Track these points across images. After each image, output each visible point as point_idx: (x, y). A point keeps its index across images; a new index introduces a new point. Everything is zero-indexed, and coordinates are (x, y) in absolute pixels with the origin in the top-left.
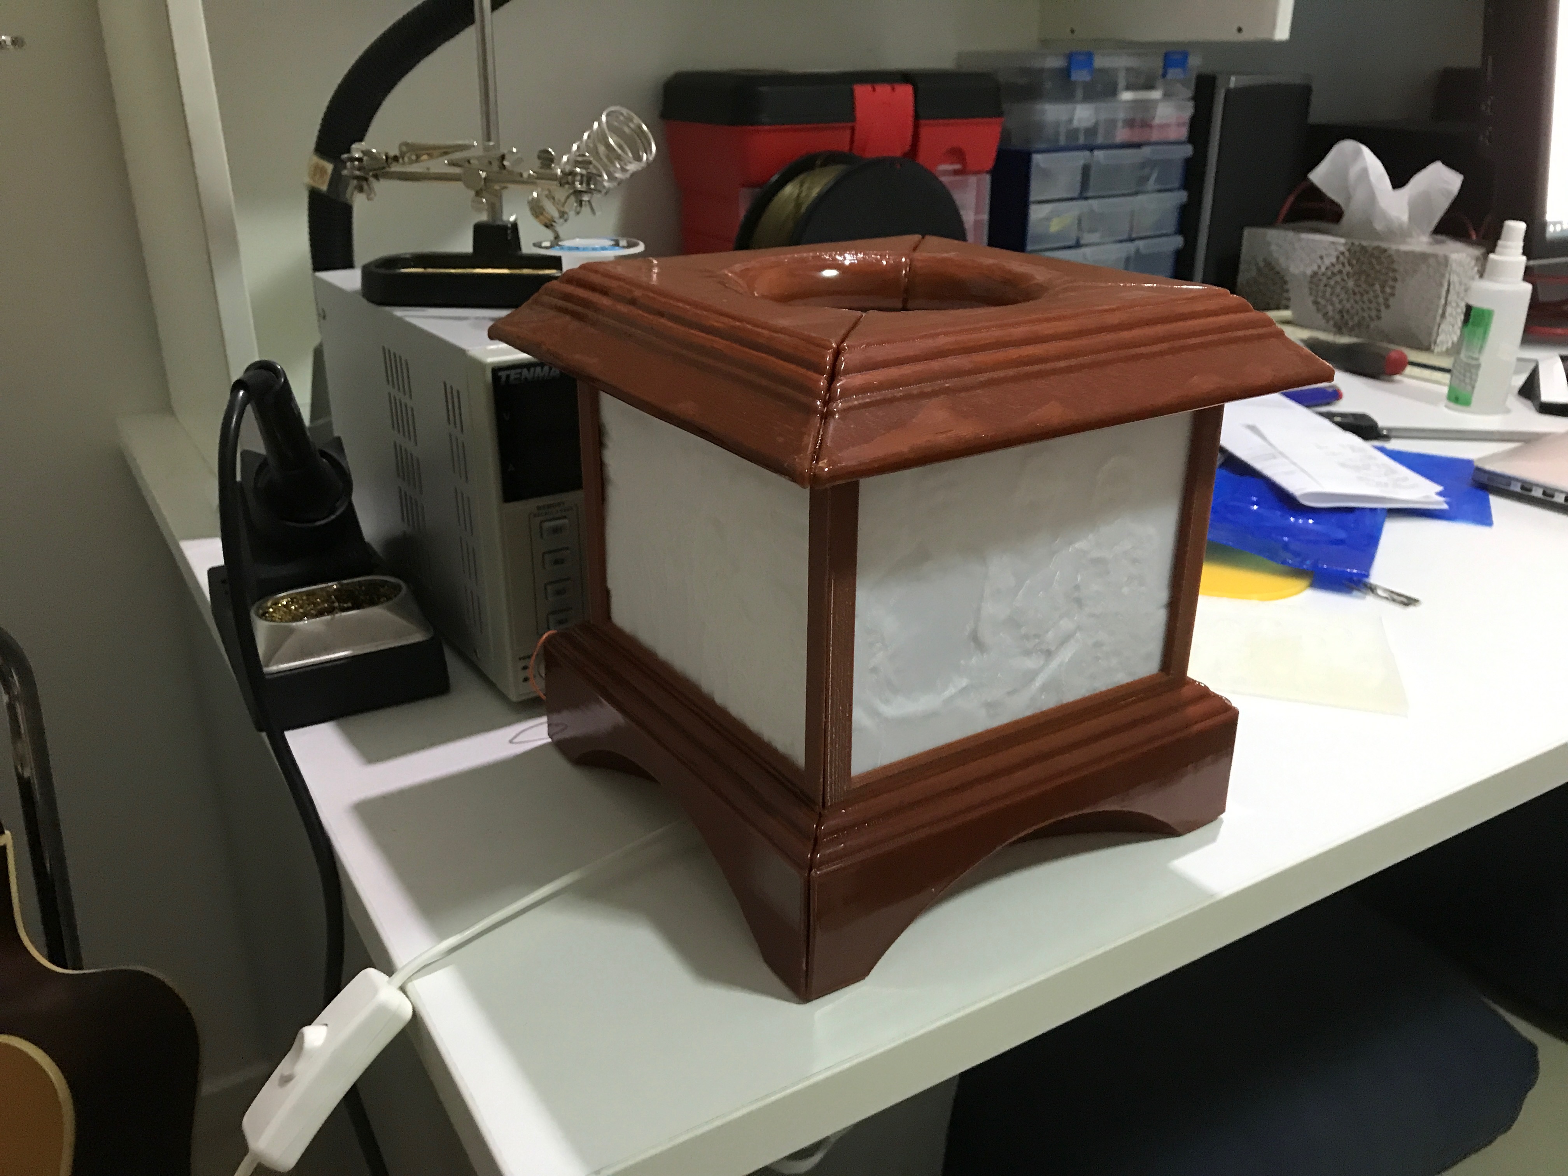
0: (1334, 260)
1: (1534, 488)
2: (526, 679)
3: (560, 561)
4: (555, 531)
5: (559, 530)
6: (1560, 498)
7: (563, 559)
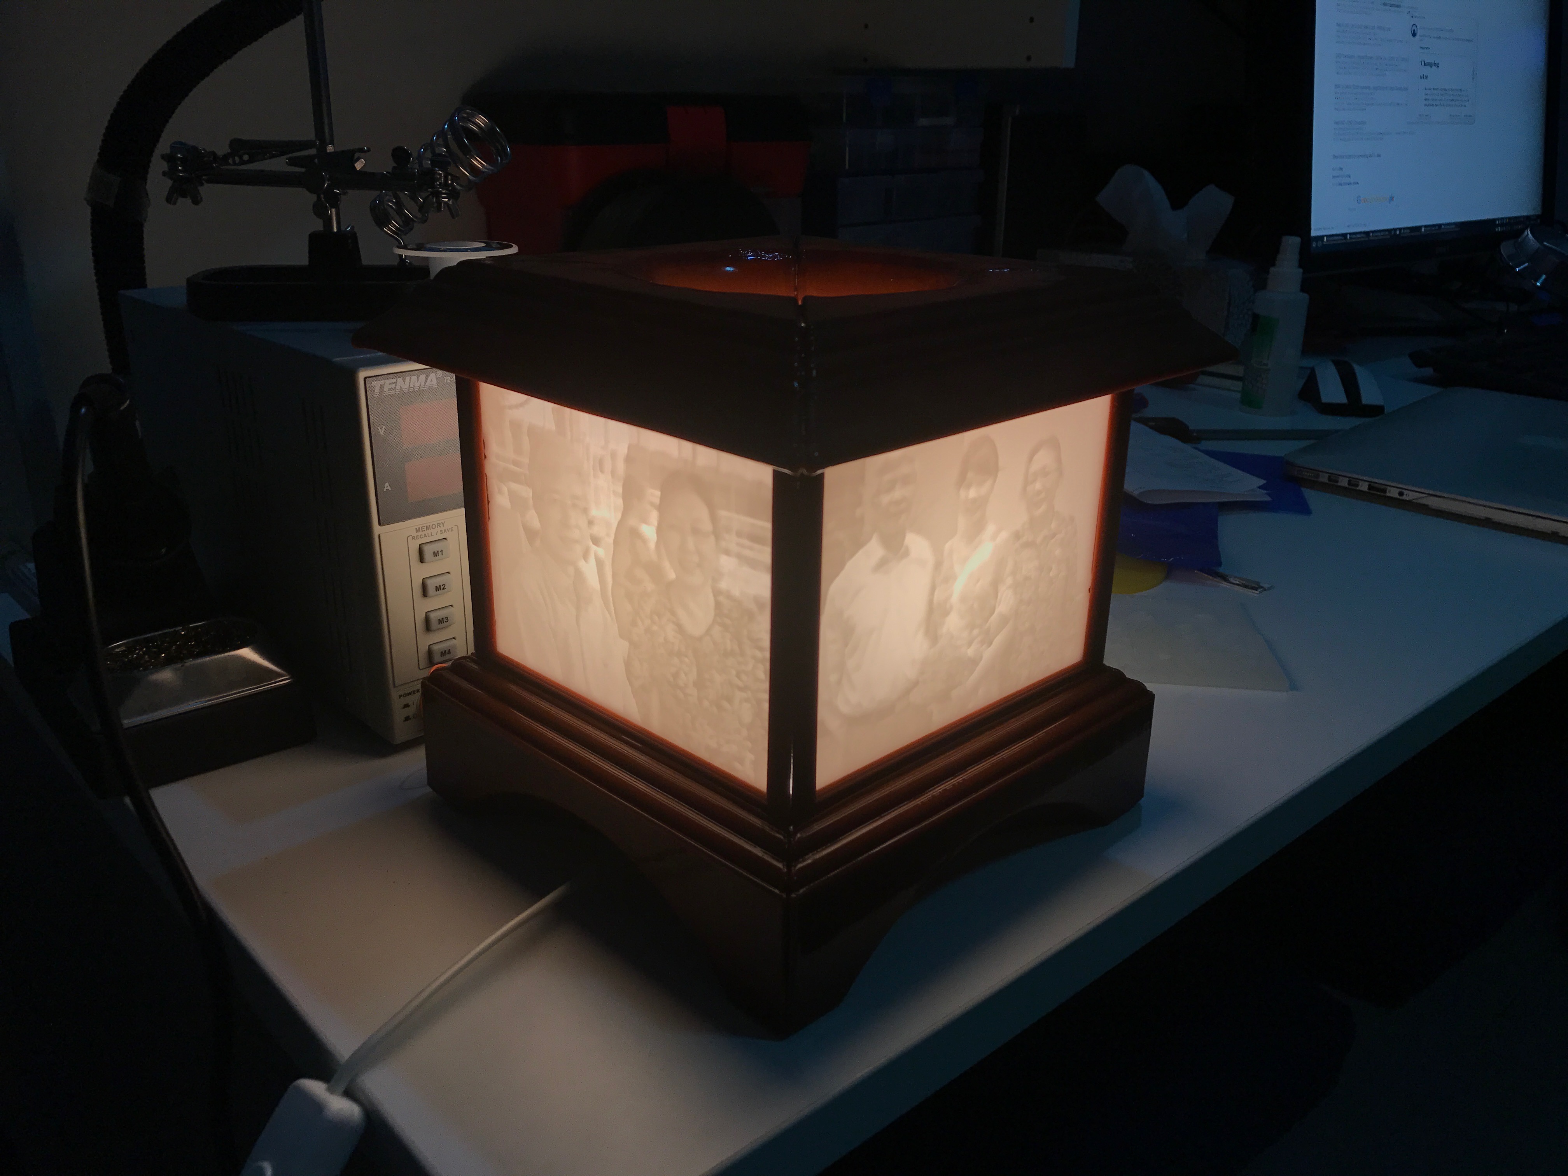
1: (1341, 478)
2: (407, 719)
3: (442, 587)
4: (435, 554)
5: (440, 553)
6: (1364, 487)
7: (444, 585)
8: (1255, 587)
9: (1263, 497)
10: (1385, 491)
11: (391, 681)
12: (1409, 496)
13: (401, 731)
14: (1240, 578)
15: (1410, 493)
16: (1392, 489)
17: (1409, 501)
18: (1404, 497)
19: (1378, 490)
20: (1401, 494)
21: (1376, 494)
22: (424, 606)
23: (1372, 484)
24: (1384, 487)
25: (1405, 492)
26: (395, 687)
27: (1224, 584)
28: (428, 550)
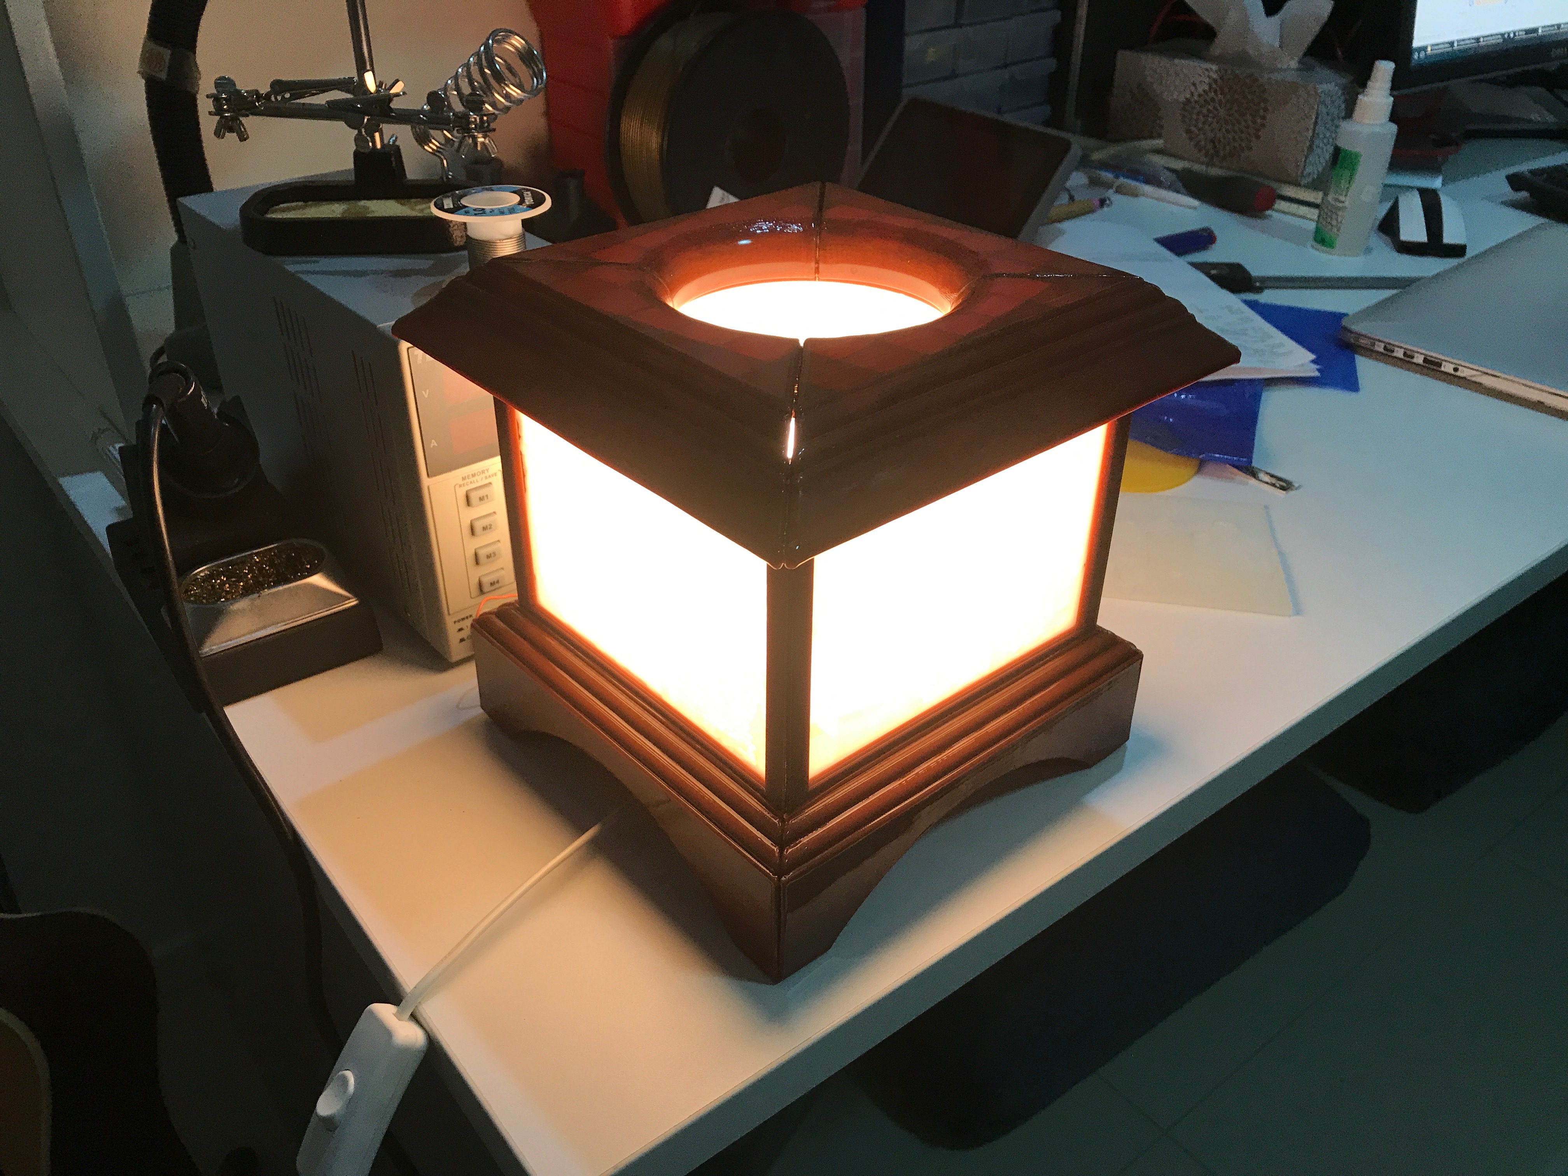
0: (1206, 88)
1: (1396, 349)
2: (462, 640)
3: (489, 527)
4: (481, 499)
5: (485, 498)
6: (1419, 359)
7: (491, 525)
8: (1286, 486)
9: (1313, 371)
10: (1440, 365)
11: (446, 612)
12: (1463, 373)
13: (457, 649)
14: (1272, 476)
15: (1465, 369)
16: (1447, 364)
17: (1464, 378)
18: (1458, 374)
19: (1432, 363)
20: (1456, 370)
21: (1431, 367)
22: (473, 544)
23: (1428, 358)
24: (1439, 361)
25: (1460, 368)
26: (449, 614)
27: (1252, 481)
28: (474, 496)
